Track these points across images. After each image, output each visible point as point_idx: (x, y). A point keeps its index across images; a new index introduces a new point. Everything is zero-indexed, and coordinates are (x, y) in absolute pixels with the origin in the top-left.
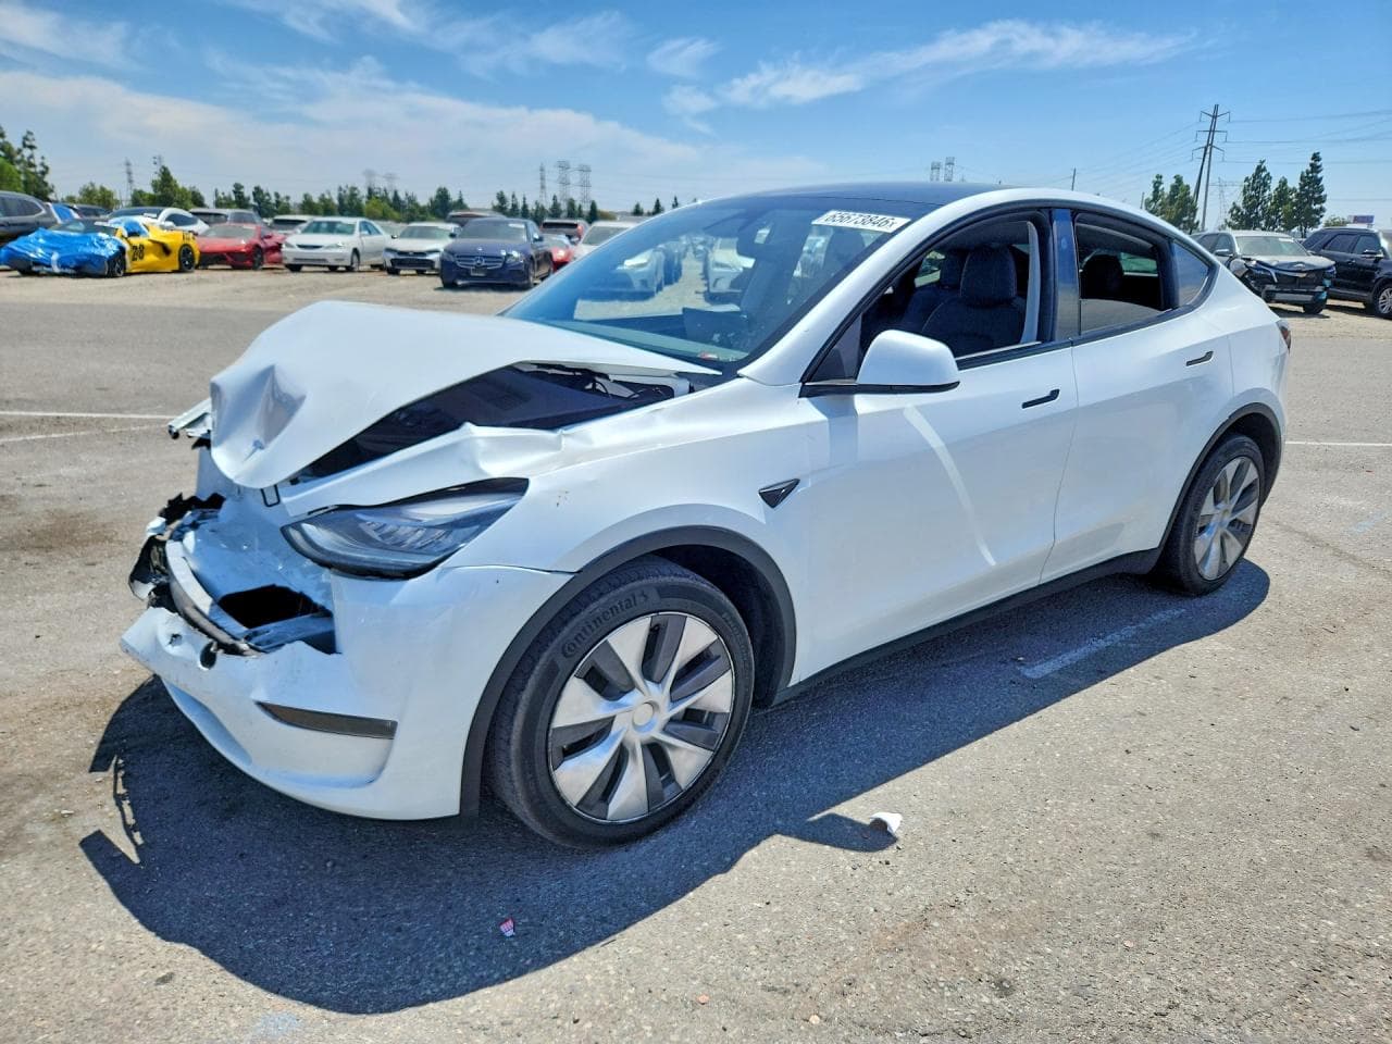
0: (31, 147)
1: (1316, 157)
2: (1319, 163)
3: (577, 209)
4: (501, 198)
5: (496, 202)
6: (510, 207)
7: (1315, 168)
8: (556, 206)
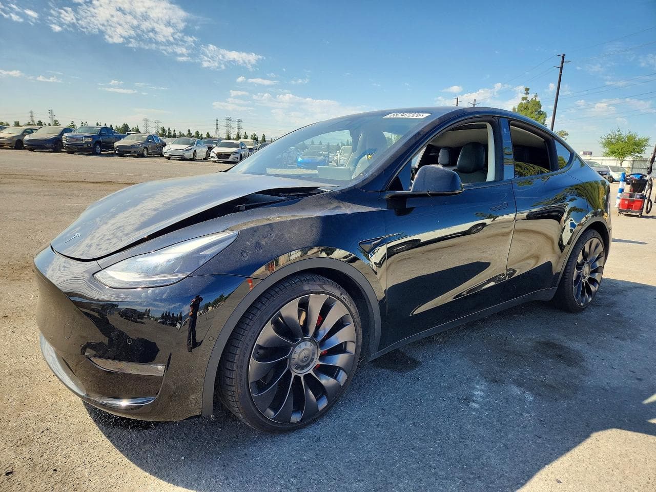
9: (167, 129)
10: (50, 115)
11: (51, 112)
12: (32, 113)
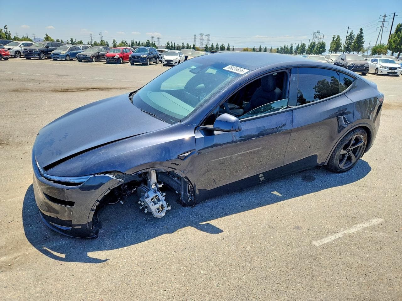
0: (7, 29)
1: (361, 29)
2: (362, 31)
3: (189, 46)
4: (168, 43)
5: (167, 45)
6: (170, 46)
7: (361, 33)
8: (183, 45)
9: (170, 42)
10: (100, 36)
11: (100, 34)
12: (91, 35)
